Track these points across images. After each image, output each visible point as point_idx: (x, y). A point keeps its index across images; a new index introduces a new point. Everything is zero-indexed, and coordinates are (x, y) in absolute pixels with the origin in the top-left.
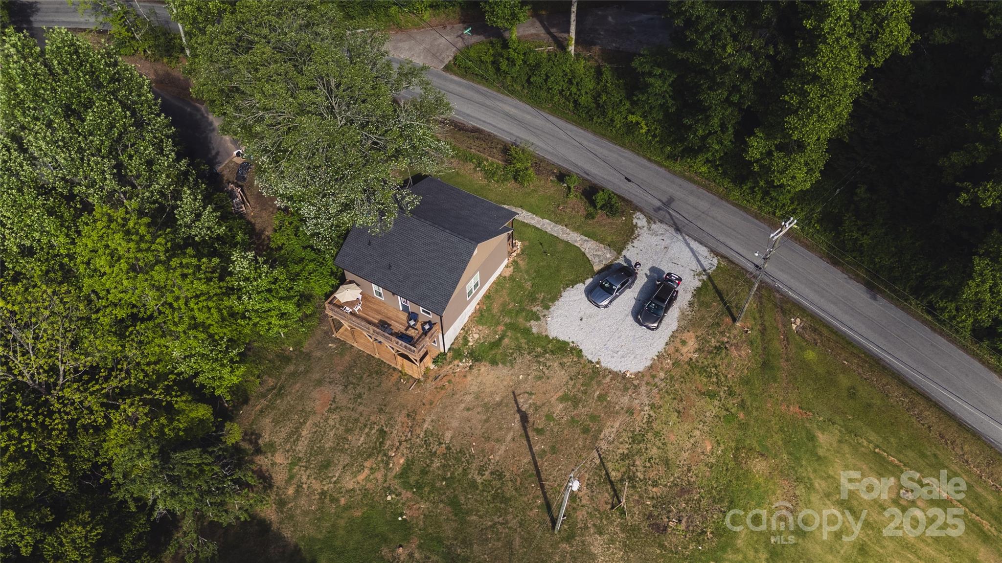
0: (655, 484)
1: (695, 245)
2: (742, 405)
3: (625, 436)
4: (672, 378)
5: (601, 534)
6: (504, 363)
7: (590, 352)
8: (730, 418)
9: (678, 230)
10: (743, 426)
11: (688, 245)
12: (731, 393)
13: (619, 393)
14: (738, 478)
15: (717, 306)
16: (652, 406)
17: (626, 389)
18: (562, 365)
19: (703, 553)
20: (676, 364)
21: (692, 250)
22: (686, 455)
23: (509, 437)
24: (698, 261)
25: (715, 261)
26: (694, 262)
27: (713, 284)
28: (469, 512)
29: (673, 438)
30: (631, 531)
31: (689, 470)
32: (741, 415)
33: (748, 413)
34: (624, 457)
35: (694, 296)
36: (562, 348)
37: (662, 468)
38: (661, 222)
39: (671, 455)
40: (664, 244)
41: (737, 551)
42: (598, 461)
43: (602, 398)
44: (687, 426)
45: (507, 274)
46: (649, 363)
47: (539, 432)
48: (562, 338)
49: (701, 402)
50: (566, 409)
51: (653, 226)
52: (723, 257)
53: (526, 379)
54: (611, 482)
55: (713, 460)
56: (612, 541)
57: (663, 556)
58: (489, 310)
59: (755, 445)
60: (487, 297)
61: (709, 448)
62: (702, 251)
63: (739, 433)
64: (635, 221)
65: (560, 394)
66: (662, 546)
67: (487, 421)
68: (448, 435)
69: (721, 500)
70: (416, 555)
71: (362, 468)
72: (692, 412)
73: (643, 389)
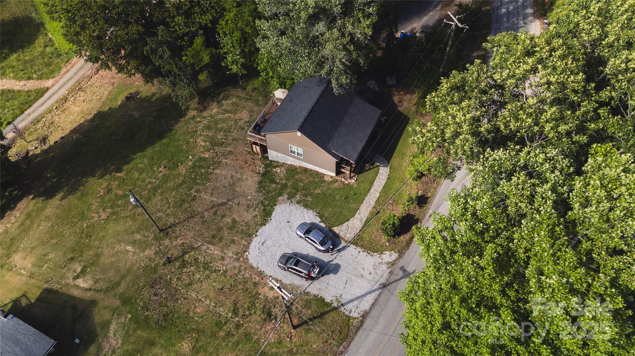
0: (178, 279)
1: (370, 299)
2: (229, 334)
3: (208, 259)
4: (246, 282)
5: (155, 253)
6: (258, 188)
7: (265, 232)
8: (220, 325)
9: (384, 286)
10: (214, 335)
11: (370, 293)
12: (238, 326)
13: (235, 250)
14: (179, 331)
15: (307, 313)
16: (226, 271)
17: (237, 254)
18: (256, 216)
19: (137, 310)
20: (255, 284)
21: (364, 295)
22: (194, 295)
23: (213, 199)
24: (352, 301)
25: (355, 315)
26: (350, 297)
27: (329, 311)
28: (177, 191)
29: (205, 286)
30: (155, 270)
31: (185, 299)
32: (222, 334)
33: (224, 339)
34: (196, 260)
35: (316, 296)
36: (267, 215)
37: (187, 282)
38: (391, 273)
39: (194, 286)
40: (366, 274)
41: (135, 331)
42: (195, 246)
43: (233, 241)
44: (212, 295)
45: (326, 179)
46: (254, 265)
47: (215, 213)
48: (274, 214)
49: (229, 303)
50: (228, 223)
51: (384, 267)
52: (362, 322)
53: (248, 200)
54: (183, 255)
55: (191, 314)
56: (150, 259)
57: (139, 288)
58: (297, 173)
59: (200, 344)
60: (306, 170)
61: (198, 310)
62: (365, 304)
63: (209, 332)
64: (387, 253)
65: (237, 219)
66: (144, 286)
67: (224, 187)
68: (218, 171)
69: (165, 320)
70: (160, 174)
72: (222, 297)
73: (237, 264)
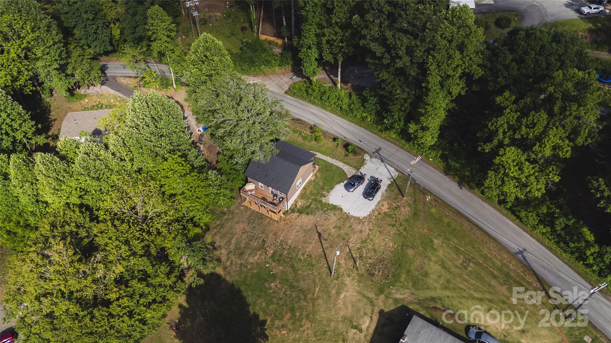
0: (370, 258)
1: (389, 167)
2: (405, 229)
3: (359, 241)
4: (378, 219)
5: (349, 277)
6: (312, 214)
7: (345, 210)
8: (400, 234)
9: (382, 161)
10: (405, 237)
11: (386, 167)
12: (401, 225)
13: (357, 225)
14: (402, 257)
15: (396, 191)
16: (370, 230)
17: (360, 223)
18: (334, 214)
19: (388, 283)
20: (379, 214)
21: (387, 169)
22: (382, 248)
23: (314, 242)
24: (390, 174)
25: (397, 174)
26: (388, 174)
27: (396, 183)
28: (298, 270)
29: (377, 241)
30: (361, 276)
31: (383, 253)
32: (405, 233)
33: (407, 232)
34: (358, 249)
35: (388, 187)
36: (335, 208)
37: (373, 253)
38: (376, 158)
39: (376, 248)
40: (376, 167)
41: (401, 282)
42: (348, 250)
43: (350, 227)
44: (383, 237)
45: (313, 178)
46: (369, 213)
47: (326, 240)
48: (334, 204)
49: (389, 228)
50: (336, 231)
51: (372, 160)
52: (400, 172)
53: (320, 220)
54: (353, 258)
55: (393, 250)
56: (353, 279)
57: (373, 284)
58: (305, 193)
59: (409, 244)
60: (304, 188)
61: (391, 245)
62: (392, 169)
63: (403, 240)
64: (365, 157)
65: (334, 225)
66: (372, 281)
67: (305, 236)
68: (290, 241)
69: (395, 264)
70: (279, 286)
71: (256, 254)
72: (385, 232)
73: (366, 224)
